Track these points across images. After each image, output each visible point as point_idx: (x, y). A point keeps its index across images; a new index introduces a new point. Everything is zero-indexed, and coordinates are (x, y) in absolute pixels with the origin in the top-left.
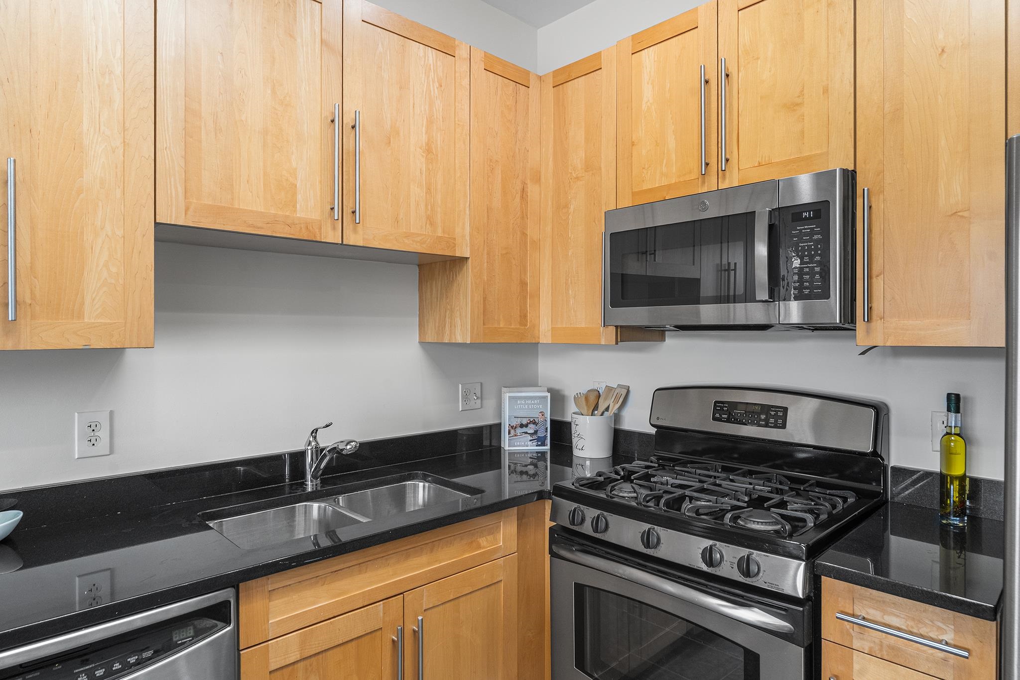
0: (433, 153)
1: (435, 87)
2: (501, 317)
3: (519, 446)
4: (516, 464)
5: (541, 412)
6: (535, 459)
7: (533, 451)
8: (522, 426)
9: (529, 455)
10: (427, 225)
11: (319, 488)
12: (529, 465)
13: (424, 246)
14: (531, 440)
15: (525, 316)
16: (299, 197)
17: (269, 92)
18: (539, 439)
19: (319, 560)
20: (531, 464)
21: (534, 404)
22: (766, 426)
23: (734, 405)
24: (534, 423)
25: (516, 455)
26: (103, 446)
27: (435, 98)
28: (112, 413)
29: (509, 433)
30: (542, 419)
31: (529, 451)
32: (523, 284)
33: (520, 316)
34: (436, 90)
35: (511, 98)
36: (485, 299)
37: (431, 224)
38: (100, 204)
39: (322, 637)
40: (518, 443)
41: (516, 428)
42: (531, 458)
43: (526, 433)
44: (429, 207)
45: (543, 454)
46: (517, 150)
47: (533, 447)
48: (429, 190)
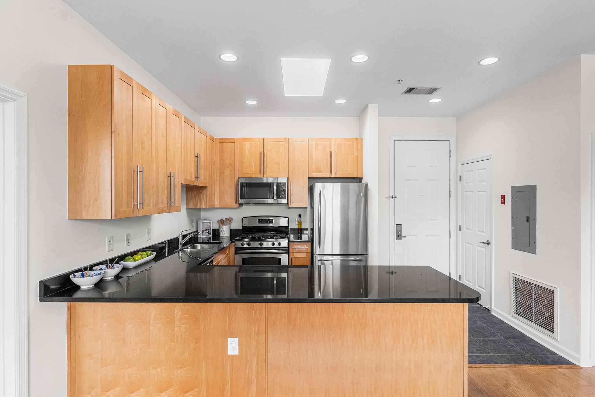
3: (203, 236)
5: (210, 226)
8: (205, 230)
9: (207, 238)
14: (207, 234)
18: (209, 234)
22: (269, 223)
23: (262, 220)
24: (208, 229)
29: (203, 232)
30: (210, 228)
43: (206, 232)
45: (210, 237)
47: (207, 236)
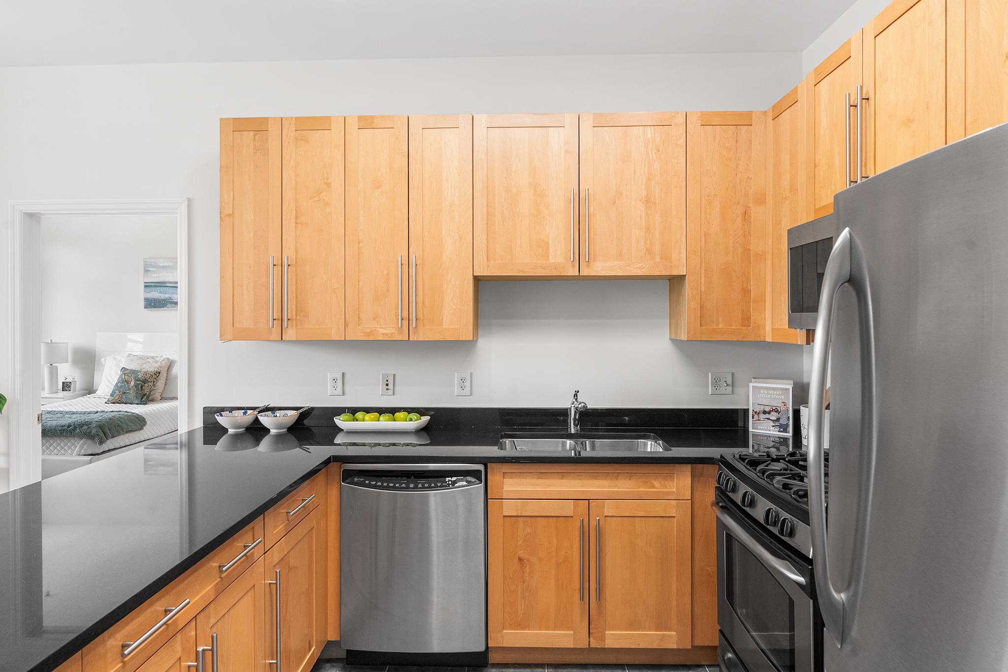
0: (652, 202)
1: (653, 153)
2: (720, 320)
3: (762, 429)
4: (759, 444)
5: (783, 402)
6: (776, 442)
7: (776, 436)
9: (772, 439)
10: (647, 254)
11: (579, 432)
12: (771, 447)
13: (643, 270)
14: (773, 426)
15: (749, 319)
16: (551, 250)
17: (532, 191)
18: (781, 426)
19: (529, 463)
20: (773, 447)
21: (776, 395)
24: (777, 411)
25: (759, 437)
26: (467, 391)
27: (654, 161)
28: (471, 374)
29: (753, 418)
30: (784, 409)
31: (772, 435)
32: (746, 292)
33: (742, 319)
34: (654, 156)
35: (731, 140)
36: (702, 306)
37: (650, 254)
38: (449, 269)
39: (532, 509)
40: (761, 427)
41: (759, 413)
42: (773, 441)
43: (769, 419)
44: (648, 242)
45: (785, 440)
46: (738, 181)
47: (775, 432)
48: (648, 229)
